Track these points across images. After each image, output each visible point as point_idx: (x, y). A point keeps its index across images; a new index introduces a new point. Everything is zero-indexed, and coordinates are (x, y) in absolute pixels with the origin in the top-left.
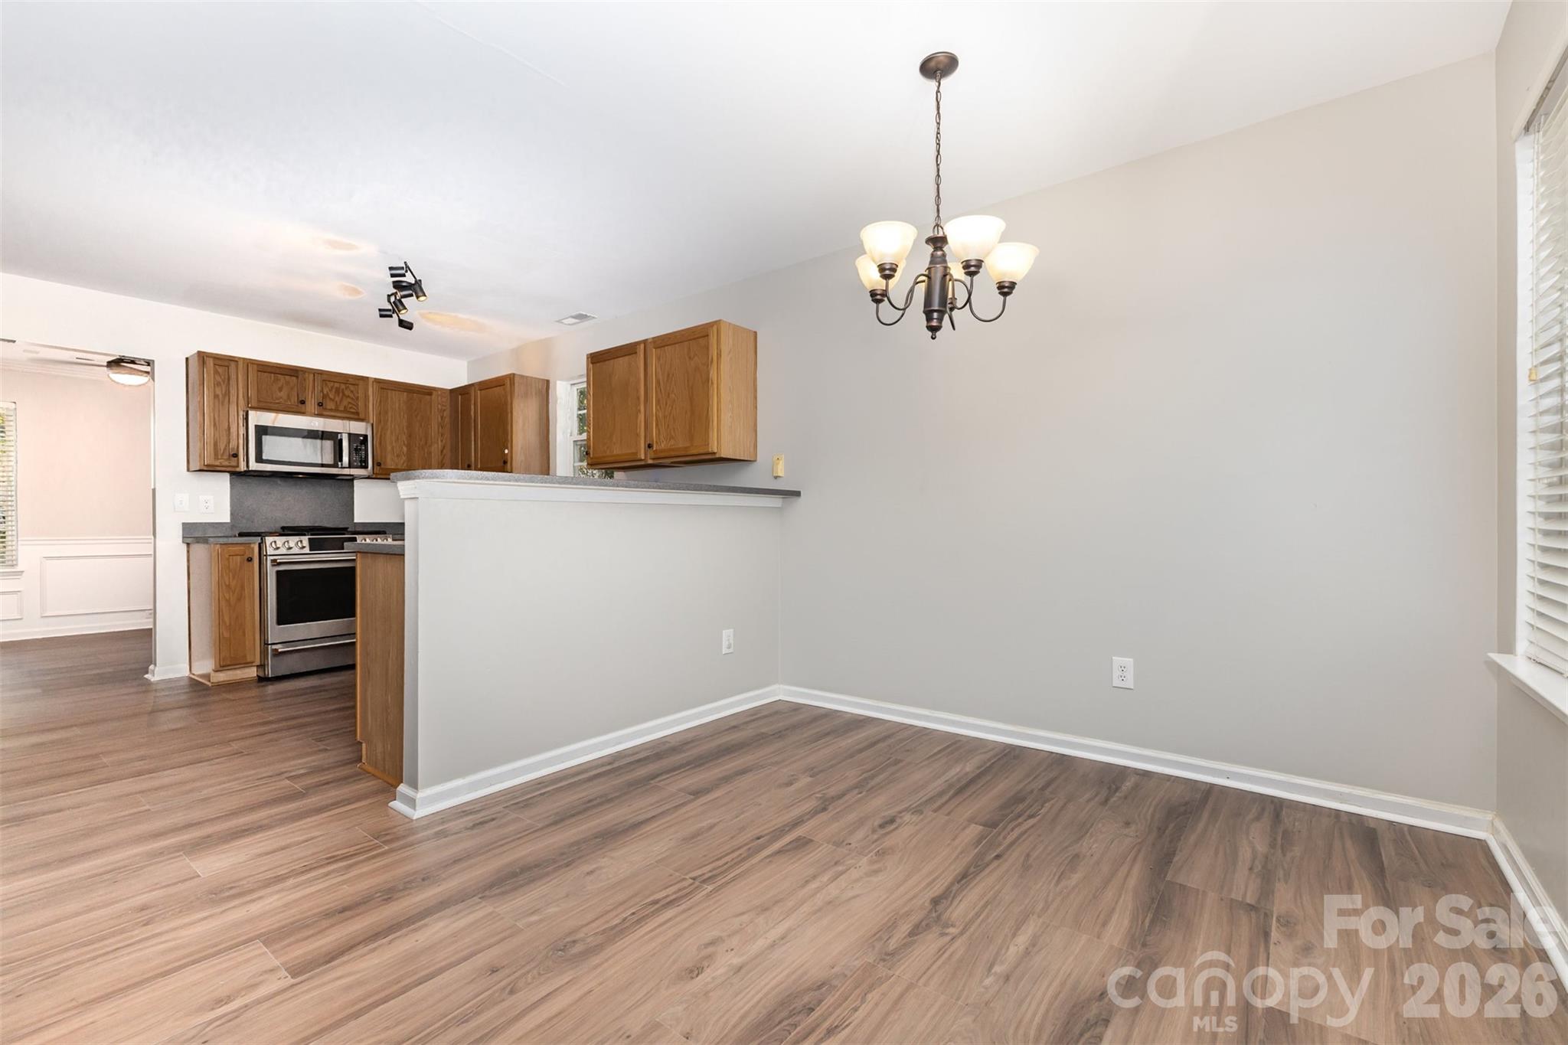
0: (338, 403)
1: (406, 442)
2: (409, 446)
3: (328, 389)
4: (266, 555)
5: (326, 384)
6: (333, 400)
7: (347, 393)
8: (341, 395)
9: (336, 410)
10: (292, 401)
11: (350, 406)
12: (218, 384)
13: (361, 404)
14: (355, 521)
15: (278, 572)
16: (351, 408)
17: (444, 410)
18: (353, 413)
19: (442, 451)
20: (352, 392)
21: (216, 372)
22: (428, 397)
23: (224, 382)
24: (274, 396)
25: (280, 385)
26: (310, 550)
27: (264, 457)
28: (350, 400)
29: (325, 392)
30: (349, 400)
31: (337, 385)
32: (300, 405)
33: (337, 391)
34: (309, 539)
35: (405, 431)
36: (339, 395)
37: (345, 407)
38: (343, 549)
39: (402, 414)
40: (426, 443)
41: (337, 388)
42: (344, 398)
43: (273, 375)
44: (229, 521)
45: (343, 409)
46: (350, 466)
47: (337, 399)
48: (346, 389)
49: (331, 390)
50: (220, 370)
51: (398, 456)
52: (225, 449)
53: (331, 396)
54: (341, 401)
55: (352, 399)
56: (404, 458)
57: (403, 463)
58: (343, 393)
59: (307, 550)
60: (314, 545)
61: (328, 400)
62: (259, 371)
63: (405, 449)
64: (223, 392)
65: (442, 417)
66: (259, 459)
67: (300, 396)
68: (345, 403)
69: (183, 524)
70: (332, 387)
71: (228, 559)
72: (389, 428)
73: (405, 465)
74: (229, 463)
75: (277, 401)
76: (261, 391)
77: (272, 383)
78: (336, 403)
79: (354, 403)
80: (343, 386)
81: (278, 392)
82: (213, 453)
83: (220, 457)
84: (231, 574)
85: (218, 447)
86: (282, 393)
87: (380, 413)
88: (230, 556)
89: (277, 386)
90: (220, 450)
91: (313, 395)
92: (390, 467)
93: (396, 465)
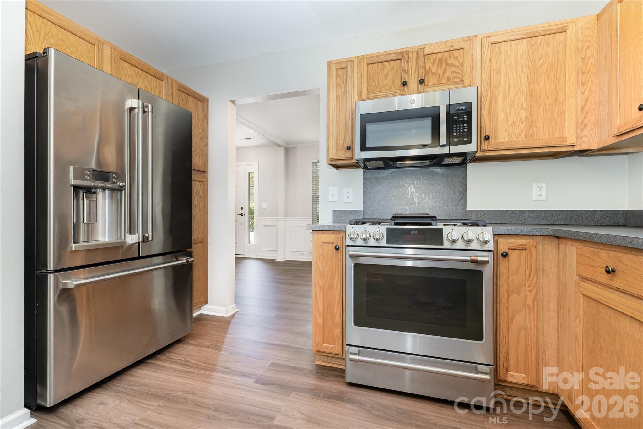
0: (441, 75)
1: (525, 105)
2: (529, 109)
3: (430, 64)
5: (429, 59)
6: (436, 74)
7: (451, 61)
8: (444, 66)
9: (439, 84)
10: (396, 85)
11: (454, 75)
12: (339, 87)
13: (467, 69)
14: (468, 209)
15: (355, 266)
16: (454, 78)
17: (588, 47)
18: (456, 83)
19: (582, 108)
20: (457, 58)
22: (560, 35)
24: (381, 85)
25: (386, 71)
27: (368, 145)
29: (427, 68)
30: (453, 69)
31: (439, 56)
32: (402, 88)
33: (440, 61)
34: (387, 228)
35: (525, 89)
36: (441, 66)
37: (448, 78)
41: (439, 59)
42: (448, 68)
44: (361, 209)
45: (446, 82)
46: (449, 144)
47: (441, 71)
48: (450, 56)
49: (433, 64)
50: (341, 72)
51: (514, 123)
52: (343, 144)
53: (434, 70)
54: (444, 73)
55: (457, 67)
56: (522, 126)
57: (520, 134)
58: (446, 62)
61: (430, 75)
62: (369, 64)
63: (523, 114)
64: (342, 92)
65: (583, 59)
66: (364, 147)
67: (403, 78)
68: (448, 73)
69: (334, 211)
70: (435, 60)
71: (322, 246)
72: (502, 91)
73: (523, 134)
74: (346, 155)
75: (383, 89)
76: (371, 83)
77: (379, 73)
78: (439, 76)
79: (459, 71)
80: (446, 55)
81: (384, 80)
82: (335, 148)
83: (339, 151)
84: (324, 261)
85: (339, 143)
86: (387, 80)
87: (490, 74)
88: (323, 243)
89: (384, 74)
90: (340, 145)
91: (415, 74)
92: (502, 140)
93: (511, 137)
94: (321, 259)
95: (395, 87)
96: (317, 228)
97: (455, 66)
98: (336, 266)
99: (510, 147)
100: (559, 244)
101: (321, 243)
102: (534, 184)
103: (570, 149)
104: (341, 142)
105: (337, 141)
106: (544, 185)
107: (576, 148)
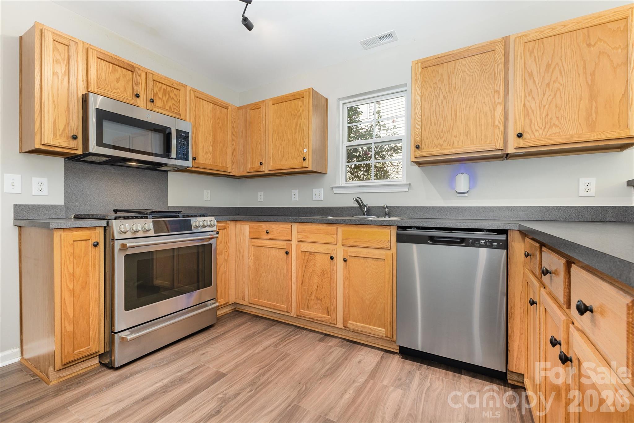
0: (165, 102)
1: (211, 143)
2: (213, 146)
3: (157, 90)
4: (113, 240)
5: (156, 84)
6: (161, 99)
7: (172, 95)
8: (167, 96)
9: (164, 108)
10: (128, 93)
11: (174, 107)
12: (58, 61)
13: (182, 106)
15: (127, 256)
16: (174, 108)
17: (234, 122)
18: (176, 113)
20: (175, 95)
21: (55, 49)
22: (225, 110)
23: (64, 60)
24: (112, 85)
25: (117, 75)
26: (155, 233)
27: (105, 141)
28: (173, 102)
29: (155, 92)
31: (164, 87)
32: (135, 98)
33: (165, 91)
34: (153, 221)
35: (211, 133)
36: (165, 96)
37: (170, 107)
38: (191, 230)
39: (209, 119)
40: (224, 146)
41: (164, 89)
42: (170, 99)
43: (111, 65)
44: (63, 204)
45: (168, 108)
46: (177, 158)
47: (165, 99)
49: (159, 91)
50: (60, 47)
51: (206, 153)
52: (64, 130)
53: (160, 96)
54: (167, 101)
55: (176, 101)
56: (211, 156)
58: (169, 94)
59: (152, 233)
60: (158, 228)
61: (157, 98)
62: (98, 58)
63: (211, 148)
64: (63, 71)
65: (233, 127)
66: (100, 143)
67: (135, 90)
68: (170, 103)
69: (15, 206)
70: (161, 88)
71: (73, 245)
72: (201, 130)
73: (211, 161)
74: (69, 144)
75: (114, 91)
76: (101, 78)
77: (110, 73)
78: (164, 102)
79: (177, 105)
80: (169, 89)
81: (116, 82)
82: (52, 132)
83: (58, 137)
84: (75, 261)
85: (57, 127)
86: (119, 84)
87: (195, 117)
88: (74, 241)
89: (116, 77)
90: (59, 130)
91: (144, 91)
92: (201, 162)
93: (205, 161)
94: (71, 260)
95: (126, 93)
96: (68, 225)
97: (175, 100)
98: (92, 263)
99: (205, 167)
100: (236, 225)
101: (72, 242)
102: (205, 190)
103: (228, 174)
104: (61, 126)
105: (54, 123)
106: (209, 191)
107: (231, 174)
